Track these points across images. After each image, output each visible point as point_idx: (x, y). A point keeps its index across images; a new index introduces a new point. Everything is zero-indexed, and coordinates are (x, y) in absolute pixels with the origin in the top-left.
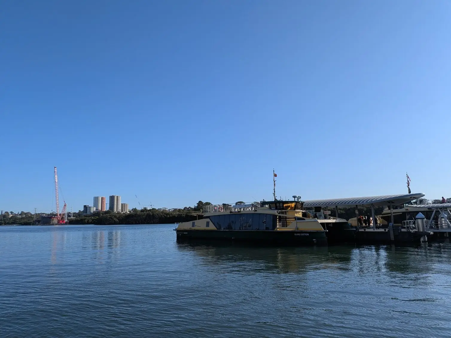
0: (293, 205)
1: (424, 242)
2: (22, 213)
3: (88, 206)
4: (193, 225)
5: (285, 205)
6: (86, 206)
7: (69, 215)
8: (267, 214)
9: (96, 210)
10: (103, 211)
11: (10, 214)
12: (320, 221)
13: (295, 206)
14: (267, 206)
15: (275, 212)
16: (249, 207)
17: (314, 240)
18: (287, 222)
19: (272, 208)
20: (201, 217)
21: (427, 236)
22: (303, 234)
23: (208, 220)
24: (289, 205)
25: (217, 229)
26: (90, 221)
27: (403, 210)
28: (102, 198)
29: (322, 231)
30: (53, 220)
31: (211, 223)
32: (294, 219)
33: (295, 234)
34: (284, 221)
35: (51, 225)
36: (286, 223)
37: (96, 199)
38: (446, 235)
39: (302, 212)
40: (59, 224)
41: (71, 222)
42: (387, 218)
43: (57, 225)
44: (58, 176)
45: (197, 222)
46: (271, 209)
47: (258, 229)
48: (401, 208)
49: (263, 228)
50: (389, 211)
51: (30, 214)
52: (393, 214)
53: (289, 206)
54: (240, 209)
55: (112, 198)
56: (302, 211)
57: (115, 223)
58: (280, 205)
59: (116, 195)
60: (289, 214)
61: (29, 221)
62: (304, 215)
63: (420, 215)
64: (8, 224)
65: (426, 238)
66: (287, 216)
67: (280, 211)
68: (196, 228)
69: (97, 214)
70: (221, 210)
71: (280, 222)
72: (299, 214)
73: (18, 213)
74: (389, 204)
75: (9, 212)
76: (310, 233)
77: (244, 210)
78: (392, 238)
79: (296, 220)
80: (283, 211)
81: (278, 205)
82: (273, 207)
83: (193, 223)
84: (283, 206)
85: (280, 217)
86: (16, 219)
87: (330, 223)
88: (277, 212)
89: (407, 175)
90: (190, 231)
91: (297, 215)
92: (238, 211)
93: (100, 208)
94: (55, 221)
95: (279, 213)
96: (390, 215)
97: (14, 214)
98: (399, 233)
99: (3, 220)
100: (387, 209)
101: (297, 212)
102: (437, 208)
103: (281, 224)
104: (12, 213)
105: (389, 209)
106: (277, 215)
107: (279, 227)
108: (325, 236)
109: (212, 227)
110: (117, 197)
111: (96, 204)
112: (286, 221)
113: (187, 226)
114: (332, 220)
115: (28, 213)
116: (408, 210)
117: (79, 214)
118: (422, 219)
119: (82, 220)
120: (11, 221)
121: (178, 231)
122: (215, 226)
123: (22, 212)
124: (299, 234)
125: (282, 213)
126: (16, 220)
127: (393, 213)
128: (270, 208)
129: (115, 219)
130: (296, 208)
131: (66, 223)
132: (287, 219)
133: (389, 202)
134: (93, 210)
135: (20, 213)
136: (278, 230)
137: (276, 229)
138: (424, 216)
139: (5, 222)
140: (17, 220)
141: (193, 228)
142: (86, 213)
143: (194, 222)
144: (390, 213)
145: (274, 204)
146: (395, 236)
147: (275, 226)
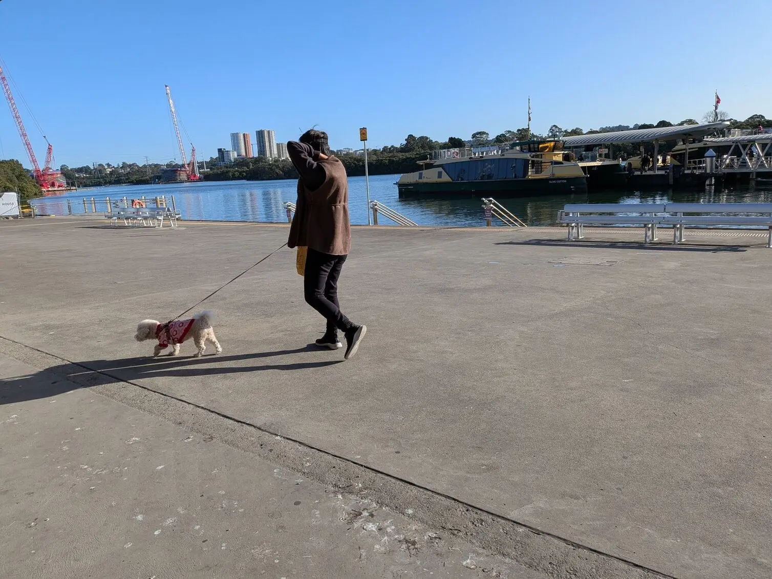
0: (552, 144)
1: (710, 185)
2: (124, 166)
3: (224, 149)
4: (420, 177)
5: (541, 146)
6: (221, 149)
7: (201, 166)
8: (516, 159)
9: (238, 156)
10: (249, 158)
11: (106, 167)
12: (581, 164)
13: (554, 146)
14: (518, 148)
15: (528, 156)
16: (494, 150)
17: (572, 187)
18: (543, 167)
19: (525, 151)
20: (429, 166)
21: (714, 179)
22: (559, 181)
23: (440, 169)
24: (546, 145)
25: (453, 180)
26: (237, 174)
27: (701, 145)
28: (244, 135)
29: (582, 176)
30: (180, 175)
31: (444, 173)
32: (550, 164)
33: (550, 182)
34: (538, 166)
35: (178, 182)
36: (541, 168)
37: (235, 137)
38: (753, 176)
39: (563, 154)
40: (190, 180)
41: (207, 178)
42: (679, 157)
43: (187, 183)
44: (173, 101)
45: (425, 173)
46: (523, 152)
47: (505, 178)
48: (699, 142)
49: (511, 176)
50: (684, 147)
51: (137, 166)
52: (688, 151)
53: (547, 147)
54: (482, 153)
55: (260, 134)
56: (563, 152)
57: (278, 177)
58: (534, 146)
59: (265, 129)
60: (546, 158)
61: (142, 177)
62: (567, 158)
63: (711, 152)
64: (110, 183)
65: (713, 180)
66: (543, 160)
67: (534, 154)
68: (424, 180)
69: (242, 162)
70: (457, 155)
71: (533, 168)
72: (558, 157)
73: (118, 165)
74: (685, 137)
75: (104, 165)
76: (568, 179)
77: (487, 154)
78: (671, 181)
79: (552, 164)
80: (538, 153)
81: (532, 146)
82: (525, 149)
83: (420, 173)
84: (538, 147)
85: (533, 161)
86: (120, 175)
87: (595, 166)
88: (530, 156)
89: (716, 93)
90: (416, 185)
91: (555, 158)
92: (481, 157)
93: (243, 153)
94: (183, 176)
95: (532, 157)
96: (684, 151)
97: (112, 168)
98: (680, 175)
99: (101, 178)
100: (682, 143)
101: (555, 155)
102: (737, 143)
103: (534, 170)
104: (109, 165)
105: (684, 144)
106: (530, 160)
107: (531, 174)
108: (585, 181)
109: (446, 178)
110: (269, 132)
111: (236, 146)
112: (541, 166)
113: (411, 178)
114: (598, 162)
115: (133, 164)
116: (706, 144)
117: (212, 164)
118: (712, 157)
119: (223, 173)
120: (113, 178)
121: (401, 186)
122: (449, 176)
123: (124, 163)
124: (555, 182)
125: (537, 156)
126: (120, 177)
127: (689, 149)
128: (522, 150)
129: (277, 171)
130: (555, 148)
131: (200, 180)
132: (543, 164)
133: (685, 134)
134: (233, 155)
135: (121, 166)
136: (530, 177)
137: (527, 177)
138: (714, 154)
139: (105, 180)
140: (122, 176)
141: (421, 181)
142: (224, 161)
143: (422, 173)
144: (684, 150)
145: (527, 145)
146: (675, 179)
147: (526, 172)
